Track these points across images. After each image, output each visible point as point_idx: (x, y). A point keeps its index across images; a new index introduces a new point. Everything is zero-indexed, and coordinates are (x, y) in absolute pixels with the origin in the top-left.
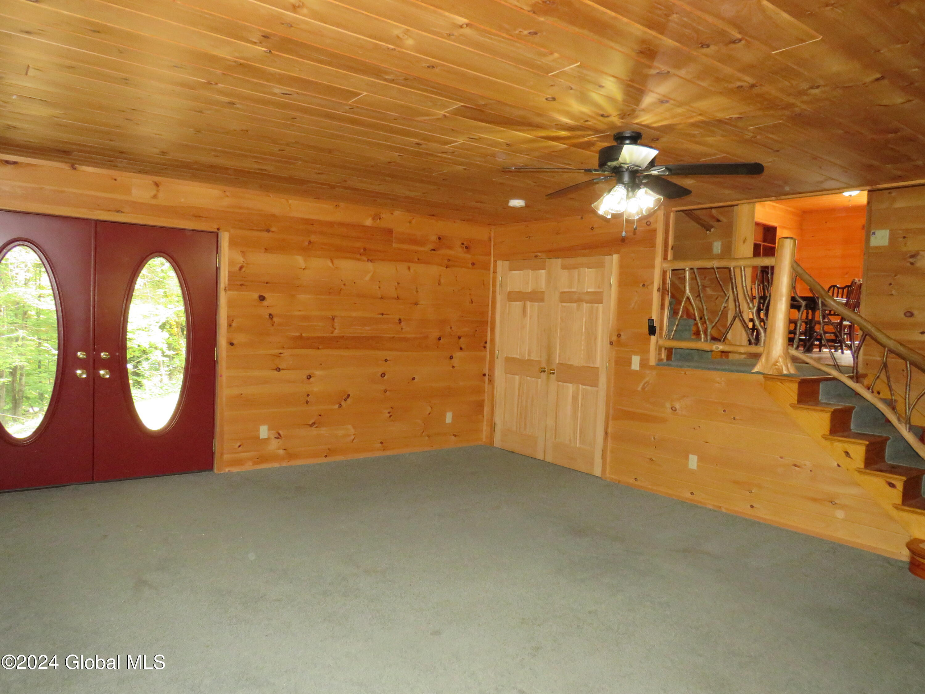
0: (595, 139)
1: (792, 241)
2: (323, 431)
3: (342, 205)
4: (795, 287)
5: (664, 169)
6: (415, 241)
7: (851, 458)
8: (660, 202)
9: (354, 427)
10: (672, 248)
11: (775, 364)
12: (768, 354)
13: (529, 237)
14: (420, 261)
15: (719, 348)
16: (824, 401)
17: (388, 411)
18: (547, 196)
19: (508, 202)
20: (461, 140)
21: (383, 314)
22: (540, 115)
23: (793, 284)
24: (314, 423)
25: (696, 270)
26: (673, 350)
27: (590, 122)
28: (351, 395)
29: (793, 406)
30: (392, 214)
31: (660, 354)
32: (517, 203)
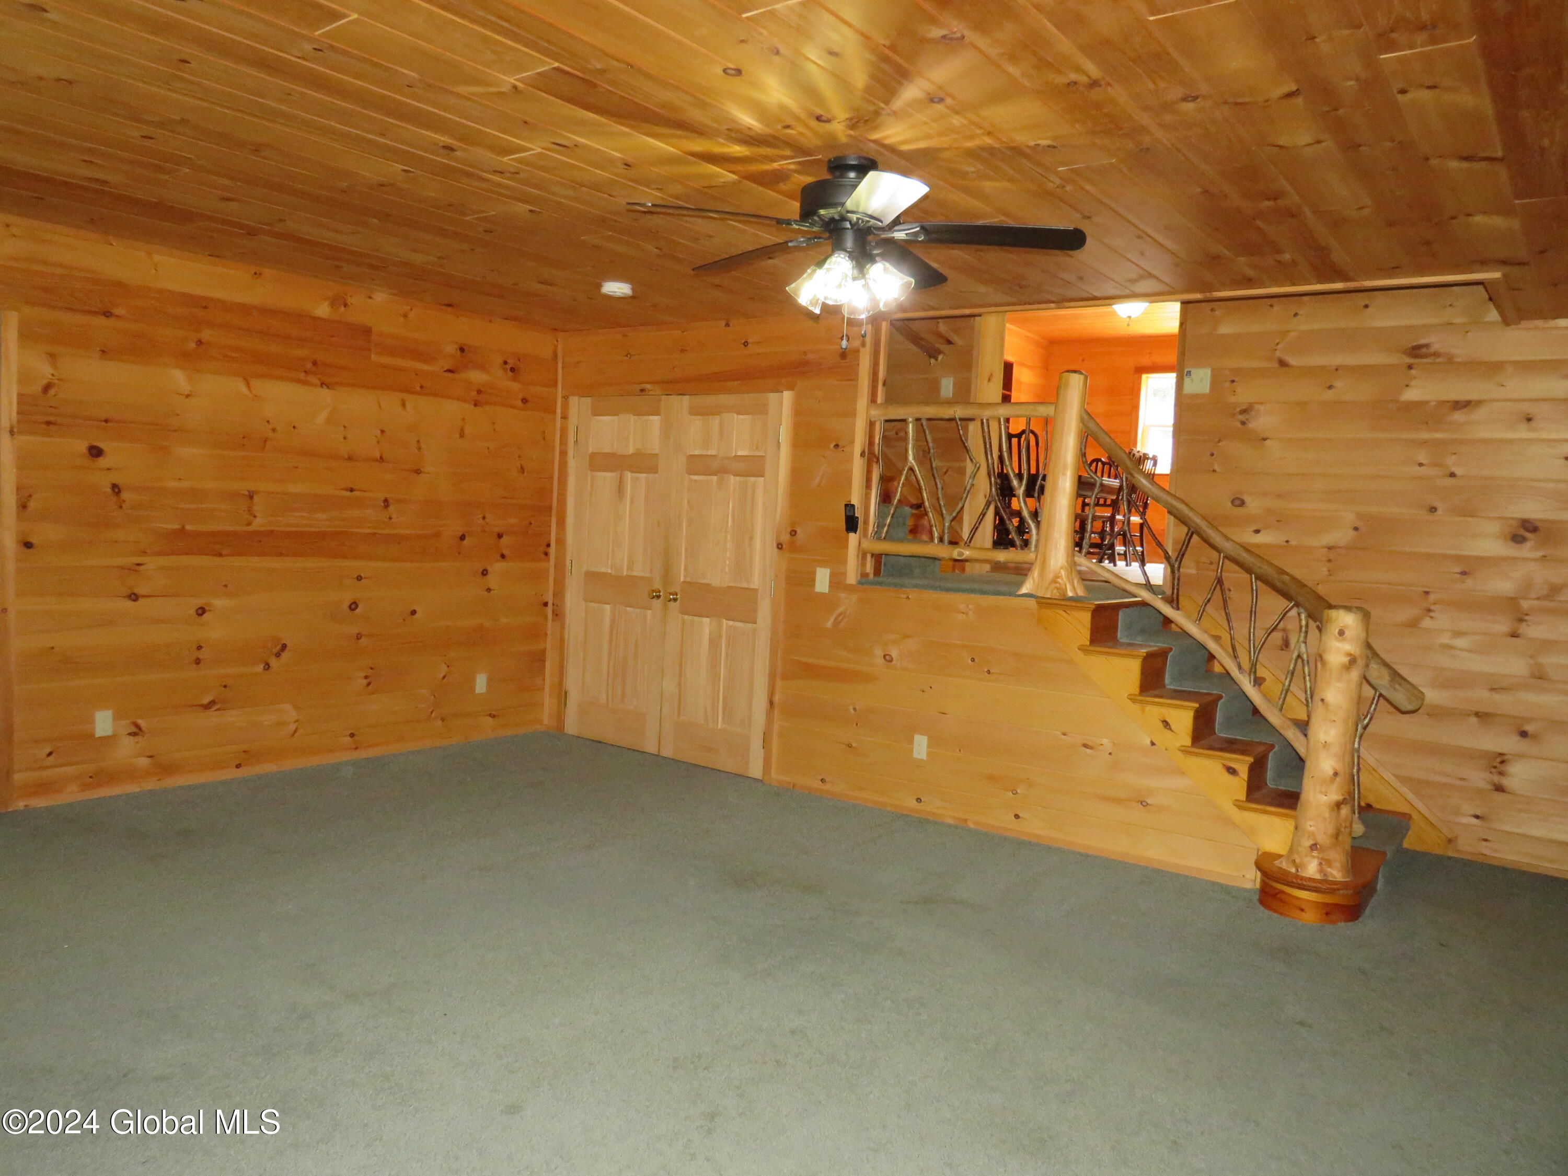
0: (792, 167)
1: (1082, 377)
2: (233, 717)
3: (268, 272)
4: (1085, 453)
5: (918, 229)
6: (417, 354)
7: (1172, 731)
8: (910, 287)
9: (297, 708)
10: (884, 384)
11: (1054, 581)
12: (1044, 564)
13: (629, 356)
14: (423, 391)
15: (963, 554)
16: (1124, 640)
17: (364, 674)
18: (693, 270)
19: (599, 286)
20: (535, 147)
21: (352, 490)
22: (703, 105)
23: (1081, 449)
24: (213, 703)
25: (924, 423)
26: (881, 558)
27: (792, 129)
28: (288, 645)
29: (1082, 648)
30: (370, 298)
31: (863, 564)
32: (616, 288)
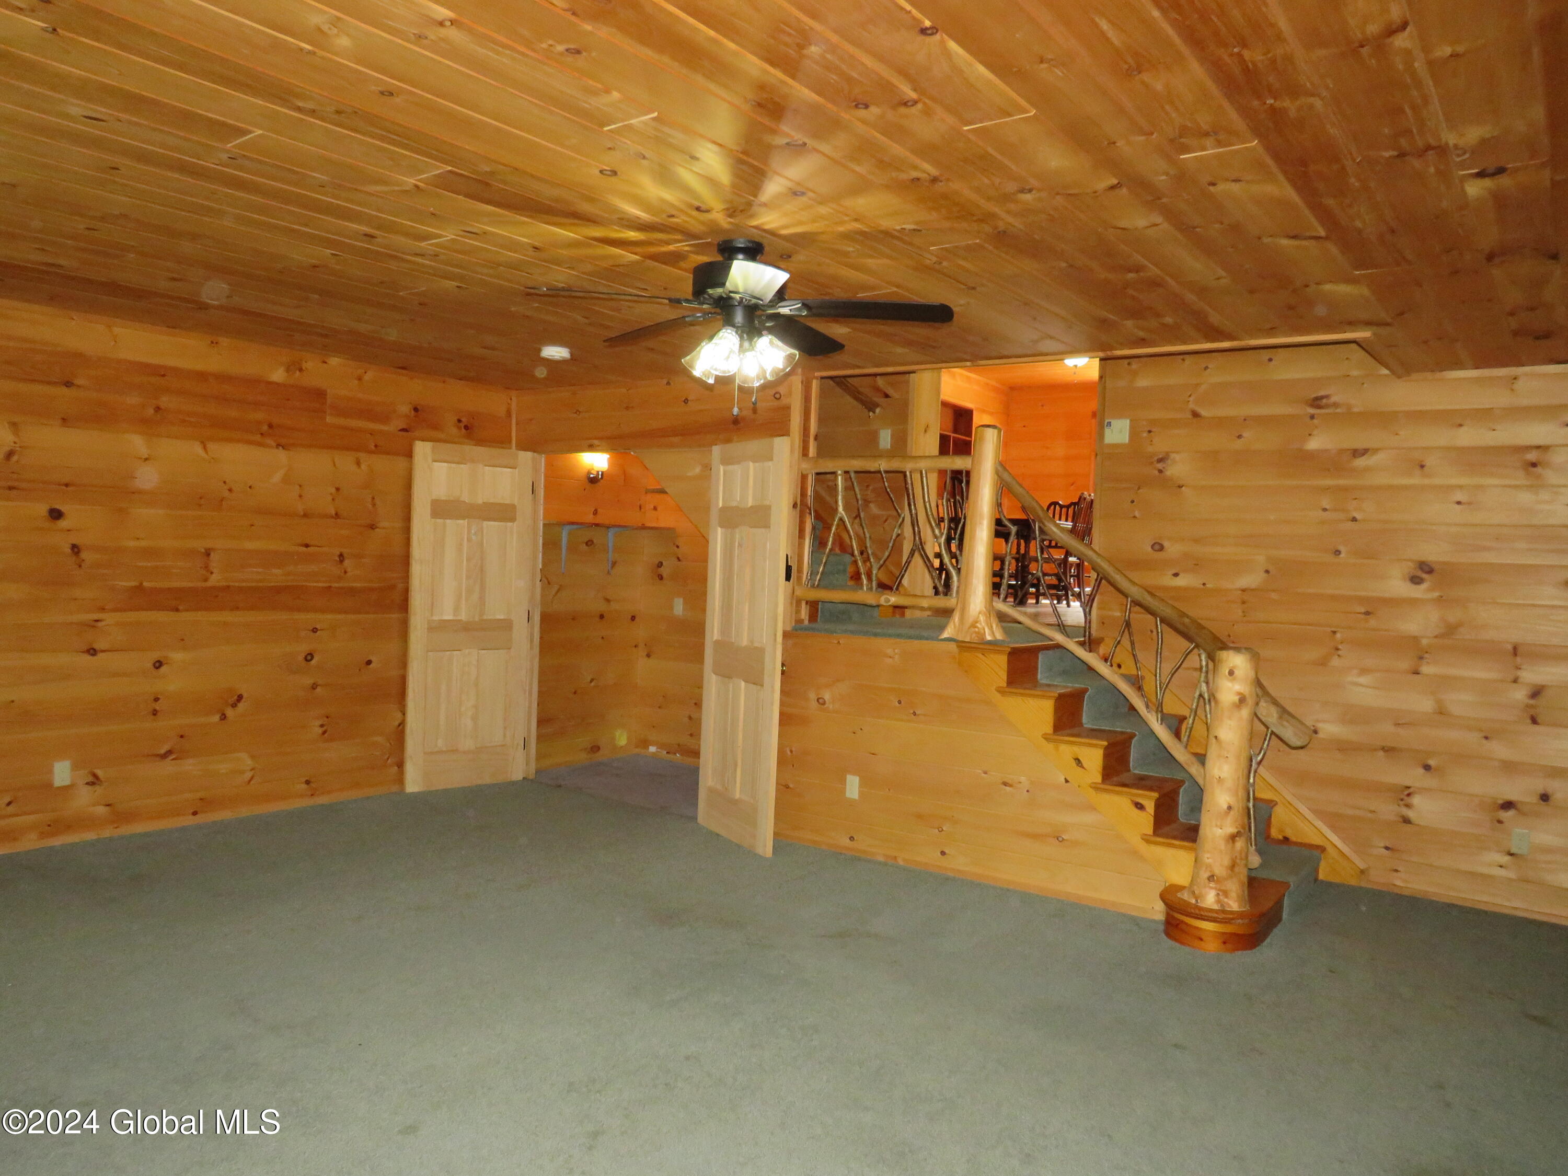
0: (687, 248)
1: (996, 431)
2: (189, 766)
3: (224, 341)
4: (1001, 504)
5: (800, 305)
6: (368, 413)
7: (1083, 768)
8: (795, 359)
9: (253, 757)
10: (816, 438)
11: (973, 625)
12: (963, 610)
13: (578, 413)
14: (378, 450)
15: (889, 601)
16: (1044, 681)
17: (321, 723)
18: (604, 341)
19: (540, 350)
20: (448, 235)
21: (307, 546)
22: (591, 200)
23: (997, 500)
24: (170, 752)
25: (853, 475)
26: (818, 604)
27: (677, 218)
28: (245, 695)
29: (1000, 690)
30: (326, 363)
31: (798, 611)
32: (555, 352)
